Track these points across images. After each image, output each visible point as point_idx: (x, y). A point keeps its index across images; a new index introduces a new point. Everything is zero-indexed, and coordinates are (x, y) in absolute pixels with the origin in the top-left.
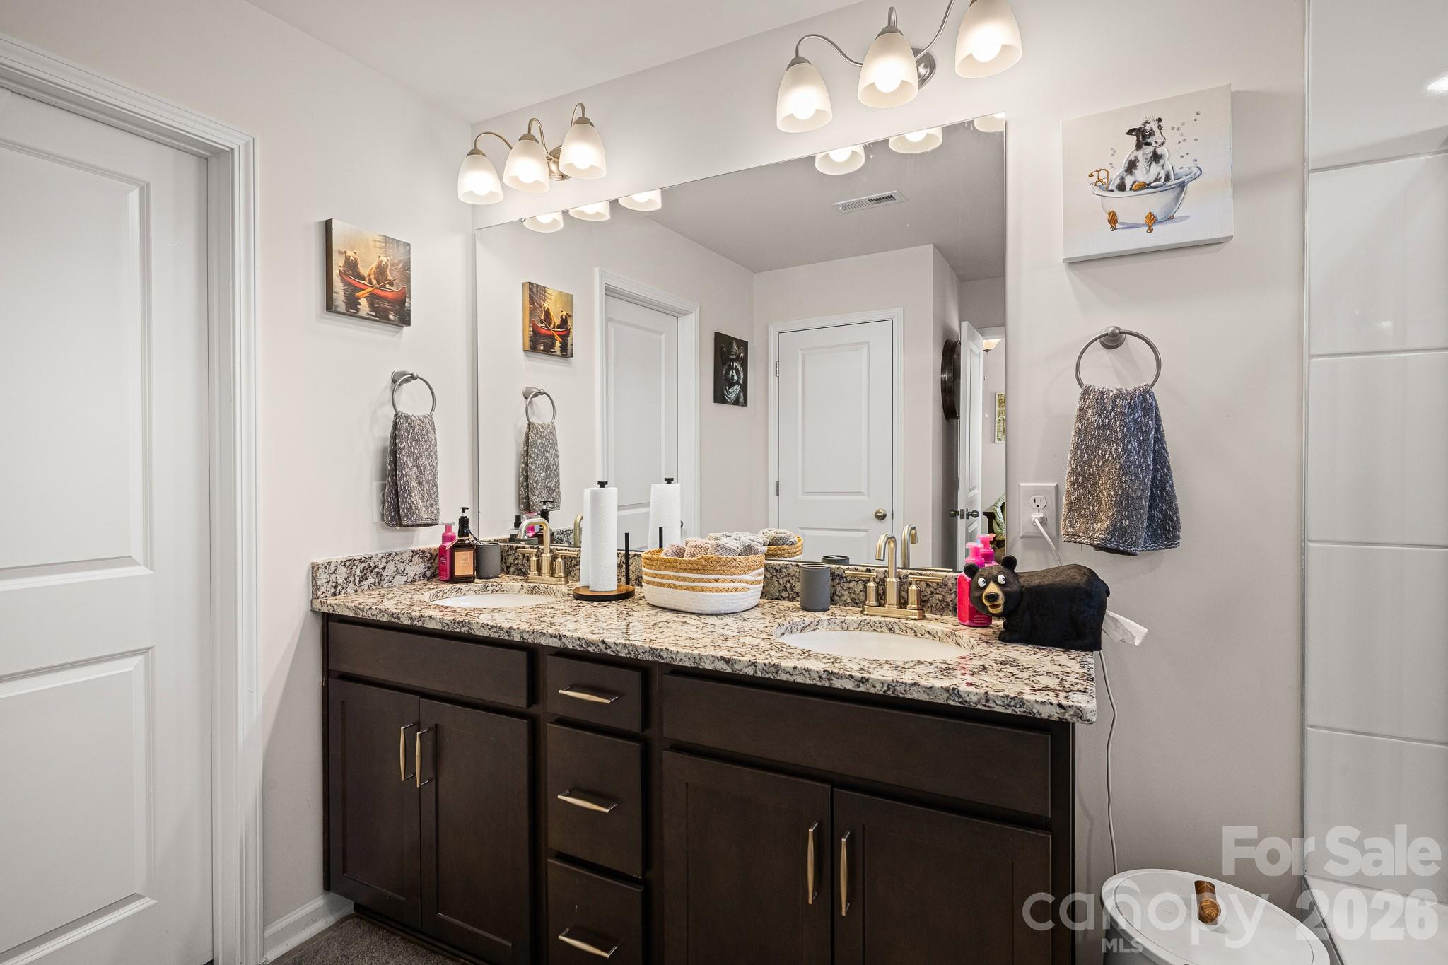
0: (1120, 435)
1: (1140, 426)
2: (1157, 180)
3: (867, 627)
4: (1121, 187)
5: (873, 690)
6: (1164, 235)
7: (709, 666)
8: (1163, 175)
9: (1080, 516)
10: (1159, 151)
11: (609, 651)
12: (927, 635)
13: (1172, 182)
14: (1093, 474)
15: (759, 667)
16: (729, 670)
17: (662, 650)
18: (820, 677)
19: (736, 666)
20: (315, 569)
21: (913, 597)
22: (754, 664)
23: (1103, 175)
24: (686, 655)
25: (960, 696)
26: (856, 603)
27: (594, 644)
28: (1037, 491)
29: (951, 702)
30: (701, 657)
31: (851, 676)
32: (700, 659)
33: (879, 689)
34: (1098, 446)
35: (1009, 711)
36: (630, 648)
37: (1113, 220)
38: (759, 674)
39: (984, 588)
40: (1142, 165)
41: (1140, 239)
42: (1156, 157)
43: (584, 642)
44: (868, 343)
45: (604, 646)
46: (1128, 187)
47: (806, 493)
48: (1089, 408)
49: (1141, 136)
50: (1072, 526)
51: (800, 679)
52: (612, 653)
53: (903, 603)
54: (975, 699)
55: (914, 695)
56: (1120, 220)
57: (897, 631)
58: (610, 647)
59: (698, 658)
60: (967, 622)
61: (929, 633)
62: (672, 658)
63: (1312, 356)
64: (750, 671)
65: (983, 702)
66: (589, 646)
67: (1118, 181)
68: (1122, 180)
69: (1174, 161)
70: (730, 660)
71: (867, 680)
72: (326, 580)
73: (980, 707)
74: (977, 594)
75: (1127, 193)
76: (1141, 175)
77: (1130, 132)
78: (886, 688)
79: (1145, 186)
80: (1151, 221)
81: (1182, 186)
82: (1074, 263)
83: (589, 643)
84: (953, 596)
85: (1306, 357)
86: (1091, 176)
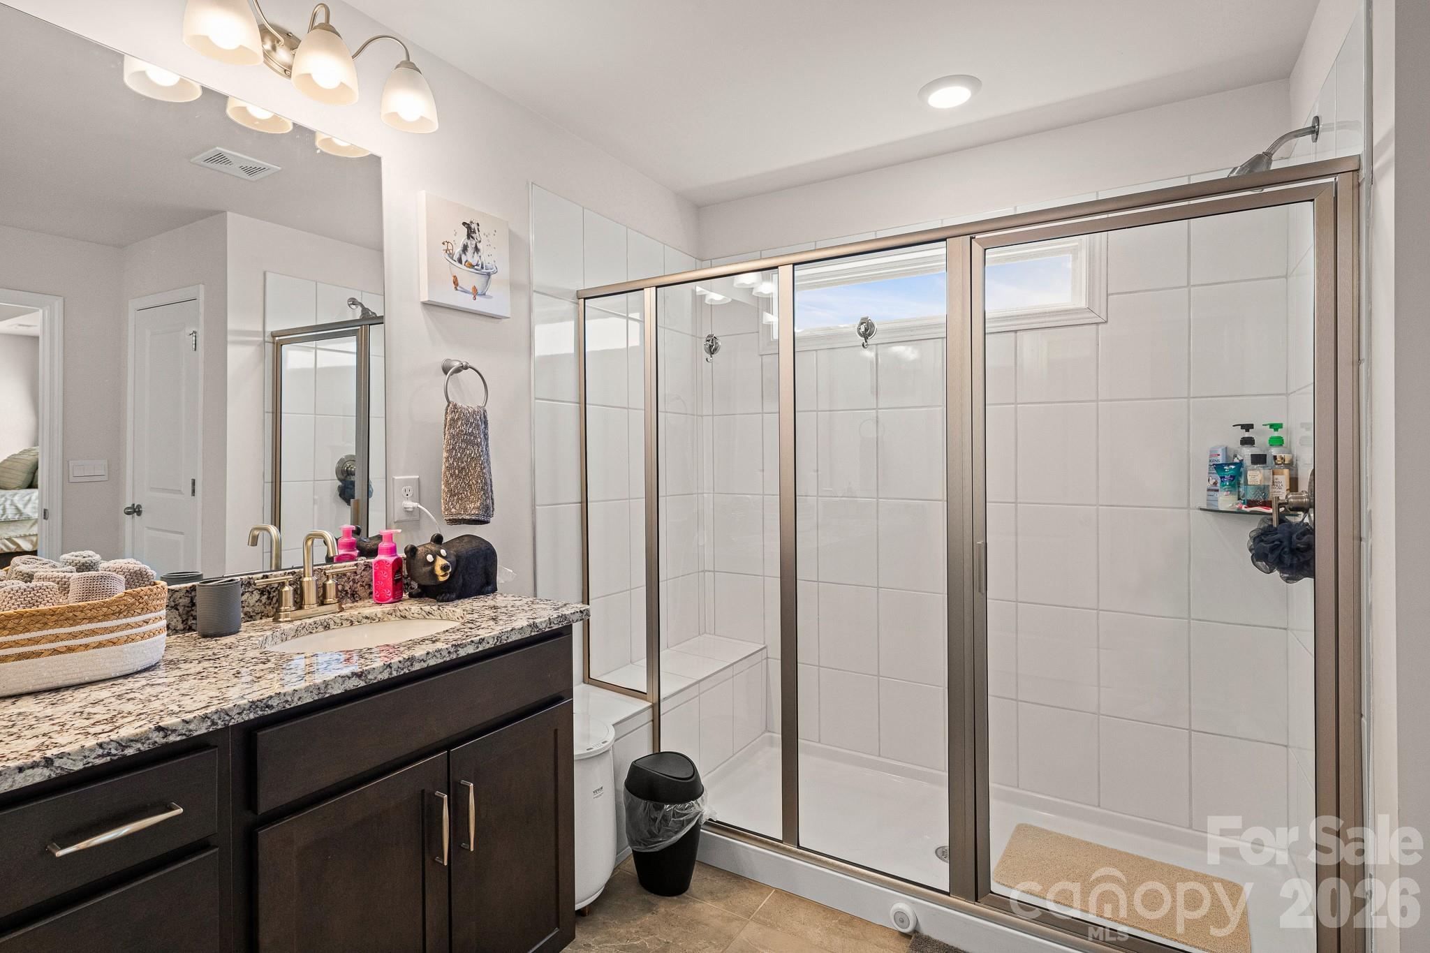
0: (479, 440)
2: (477, 265)
3: (303, 632)
4: (460, 261)
5: (487, 646)
6: (480, 305)
7: (337, 690)
8: (480, 263)
9: (458, 499)
10: (479, 245)
11: (173, 738)
12: (365, 621)
13: (484, 270)
14: (463, 468)
15: (395, 667)
16: (362, 684)
17: (271, 697)
18: (449, 653)
19: (370, 677)
21: (331, 592)
22: (389, 666)
23: (450, 247)
24: (307, 689)
25: (537, 627)
26: (251, 617)
27: (137, 741)
28: (407, 482)
29: (533, 634)
30: (326, 684)
31: (472, 642)
32: (326, 687)
33: (491, 644)
34: (466, 448)
35: (560, 626)
36: (215, 717)
37: (456, 283)
38: (395, 674)
39: (433, 562)
40: (470, 250)
41: (465, 301)
42: (477, 249)
43: (114, 744)
45: (162, 734)
46: (463, 263)
48: (458, 419)
49: (470, 233)
50: (454, 507)
51: (432, 662)
52: (178, 738)
53: (322, 601)
54: (544, 625)
55: (515, 637)
56: (460, 284)
57: (332, 626)
58: (174, 731)
59: (322, 687)
60: (391, 599)
61: (367, 618)
62: (287, 701)
63: (536, 399)
64: (385, 676)
65: (549, 626)
66: (124, 747)
67: (458, 256)
68: (461, 256)
70: (362, 672)
71: (483, 640)
73: (547, 630)
75: (462, 266)
76: (470, 257)
77: (464, 224)
78: (496, 640)
79: (472, 266)
80: (475, 292)
81: (489, 275)
82: (427, 305)
83: (122, 745)
84: (351, 583)
85: (533, 399)
86: (444, 244)
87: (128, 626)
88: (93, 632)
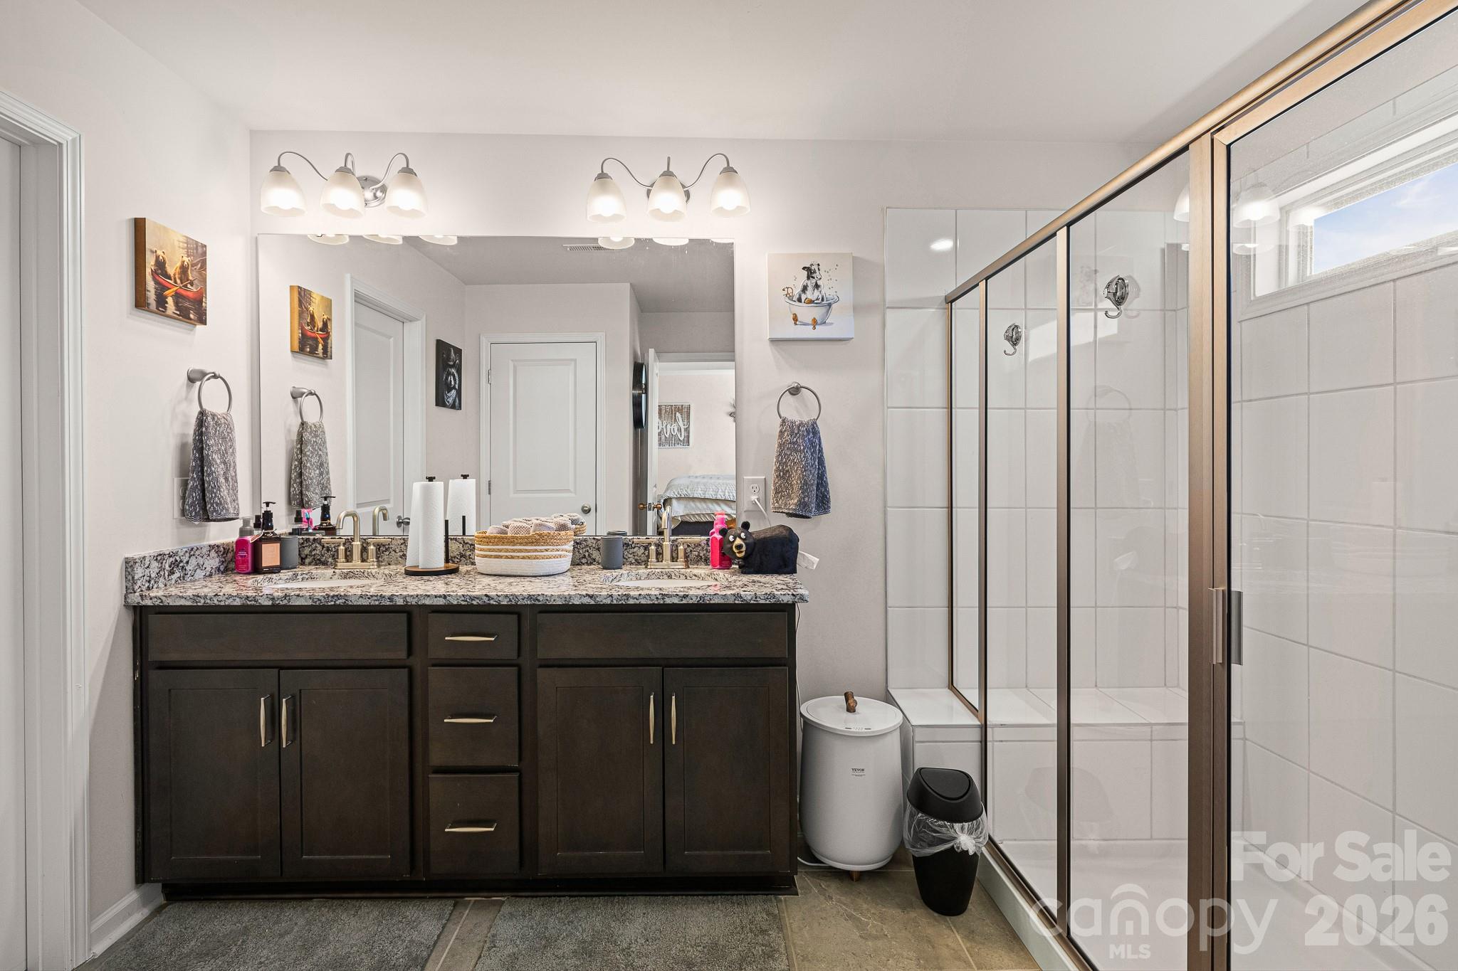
0: (802, 448)
1: (812, 443)
2: (817, 299)
3: (653, 577)
4: (799, 300)
5: (691, 602)
6: (821, 332)
7: (577, 602)
8: (820, 297)
9: (782, 496)
10: (819, 283)
11: (492, 602)
12: (694, 577)
13: (825, 302)
14: (788, 471)
15: (615, 597)
16: (593, 603)
17: (539, 595)
18: (657, 598)
19: (598, 599)
20: (129, 565)
21: (681, 554)
22: (611, 596)
23: (790, 290)
24: (559, 596)
25: (742, 598)
26: (639, 563)
27: (477, 598)
28: (754, 481)
29: (737, 602)
30: (570, 596)
31: (677, 595)
32: (570, 598)
33: (695, 601)
34: (791, 454)
35: (768, 602)
36: (511, 597)
37: (795, 319)
38: (615, 602)
39: (734, 541)
40: (810, 288)
41: (808, 332)
42: (817, 286)
43: (468, 597)
44: (575, 360)
45: (487, 599)
46: (803, 301)
47: (517, 492)
48: (785, 431)
49: (810, 272)
50: (777, 502)
51: (643, 602)
52: (495, 603)
53: (674, 559)
54: (749, 598)
55: (716, 601)
56: (799, 319)
57: (673, 577)
58: (493, 599)
59: (568, 597)
60: (718, 567)
61: (695, 576)
62: (547, 600)
63: (888, 408)
64: (608, 601)
65: (754, 599)
66: (472, 600)
67: (798, 296)
68: (800, 295)
69: (826, 290)
70: (593, 595)
71: (687, 596)
72: (142, 575)
73: (752, 602)
74: (729, 546)
75: (802, 304)
76: (810, 294)
77: (804, 268)
78: (699, 599)
79: (811, 302)
80: (815, 323)
81: (830, 305)
82: (774, 341)
83: (473, 598)
84: (705, 552)
85: (886, 407)
86: (784, 290)
87: (536, 551)
88: (520, 551)
